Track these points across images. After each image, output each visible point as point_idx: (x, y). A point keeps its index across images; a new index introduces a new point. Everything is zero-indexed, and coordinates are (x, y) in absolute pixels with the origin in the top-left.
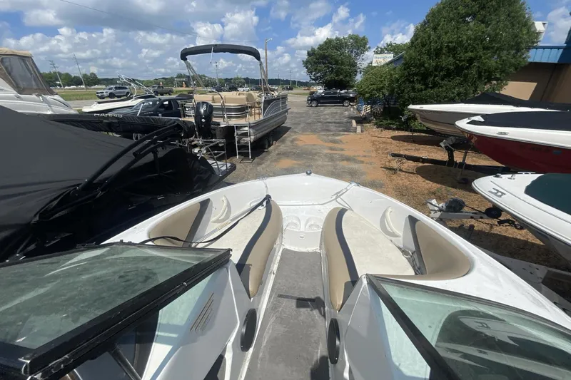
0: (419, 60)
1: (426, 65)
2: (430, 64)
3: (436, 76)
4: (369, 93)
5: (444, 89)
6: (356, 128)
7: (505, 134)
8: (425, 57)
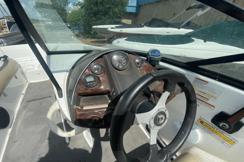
0: (90, 6)
1: (94, 9)
2: (95, 9)
3: (99, 14)
4: (74, 22)
5: (104, 20)
6: (74, 39)
7: (122, 31)
8: (92, 6)
